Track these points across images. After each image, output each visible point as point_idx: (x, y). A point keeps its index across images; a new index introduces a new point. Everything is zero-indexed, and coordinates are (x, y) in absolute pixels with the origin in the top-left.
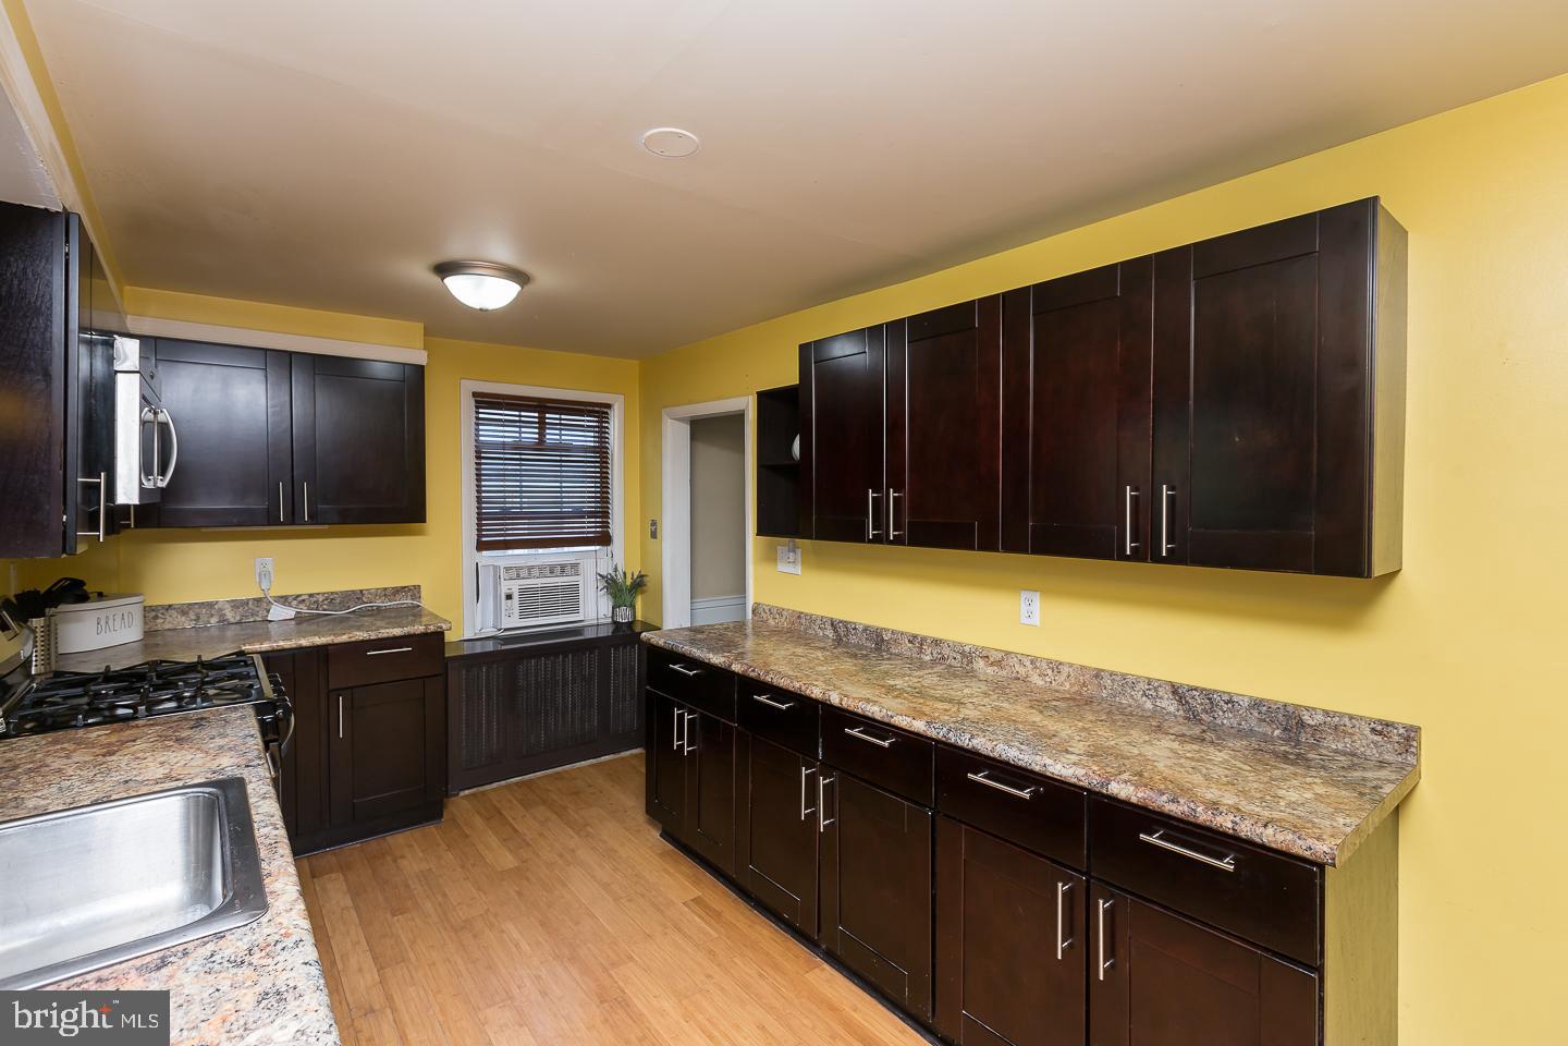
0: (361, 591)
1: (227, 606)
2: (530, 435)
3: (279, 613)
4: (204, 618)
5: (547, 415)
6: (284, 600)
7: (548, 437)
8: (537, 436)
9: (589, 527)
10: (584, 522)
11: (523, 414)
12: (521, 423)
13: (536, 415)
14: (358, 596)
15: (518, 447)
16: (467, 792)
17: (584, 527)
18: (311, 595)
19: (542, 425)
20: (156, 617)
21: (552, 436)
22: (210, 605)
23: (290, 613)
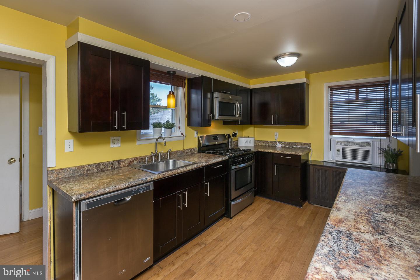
0: (296, 143)
1: (270, 142)
2: (353, 97)
3: (279, 145)
4: (266, 144)
5: (359, 89)
6: (280, 142)
7: (359, 97)
8: (355, 97)
9: (378, 130)
10: (376, 128)
11: (350, 90)
12: (349, 93)
13: (355, 90)
14: (295, 144)
15: (348, 101)
16: (316, 205)
17: (376, 129)
18: (285, 142)
19: (357, 93)
20: (259, 143)
21: (361, 96)
22: (267, 141)
23: (281, 146)
